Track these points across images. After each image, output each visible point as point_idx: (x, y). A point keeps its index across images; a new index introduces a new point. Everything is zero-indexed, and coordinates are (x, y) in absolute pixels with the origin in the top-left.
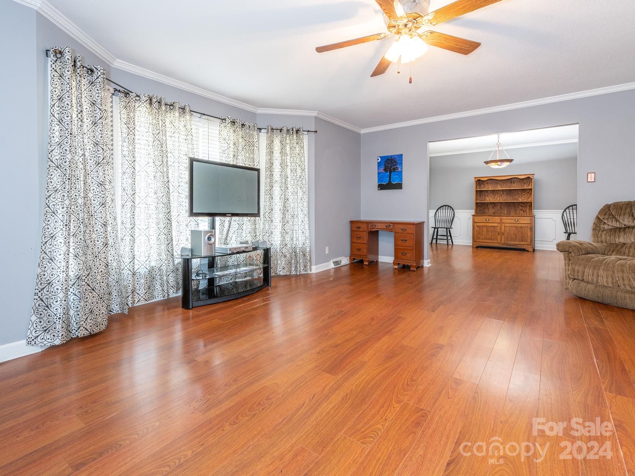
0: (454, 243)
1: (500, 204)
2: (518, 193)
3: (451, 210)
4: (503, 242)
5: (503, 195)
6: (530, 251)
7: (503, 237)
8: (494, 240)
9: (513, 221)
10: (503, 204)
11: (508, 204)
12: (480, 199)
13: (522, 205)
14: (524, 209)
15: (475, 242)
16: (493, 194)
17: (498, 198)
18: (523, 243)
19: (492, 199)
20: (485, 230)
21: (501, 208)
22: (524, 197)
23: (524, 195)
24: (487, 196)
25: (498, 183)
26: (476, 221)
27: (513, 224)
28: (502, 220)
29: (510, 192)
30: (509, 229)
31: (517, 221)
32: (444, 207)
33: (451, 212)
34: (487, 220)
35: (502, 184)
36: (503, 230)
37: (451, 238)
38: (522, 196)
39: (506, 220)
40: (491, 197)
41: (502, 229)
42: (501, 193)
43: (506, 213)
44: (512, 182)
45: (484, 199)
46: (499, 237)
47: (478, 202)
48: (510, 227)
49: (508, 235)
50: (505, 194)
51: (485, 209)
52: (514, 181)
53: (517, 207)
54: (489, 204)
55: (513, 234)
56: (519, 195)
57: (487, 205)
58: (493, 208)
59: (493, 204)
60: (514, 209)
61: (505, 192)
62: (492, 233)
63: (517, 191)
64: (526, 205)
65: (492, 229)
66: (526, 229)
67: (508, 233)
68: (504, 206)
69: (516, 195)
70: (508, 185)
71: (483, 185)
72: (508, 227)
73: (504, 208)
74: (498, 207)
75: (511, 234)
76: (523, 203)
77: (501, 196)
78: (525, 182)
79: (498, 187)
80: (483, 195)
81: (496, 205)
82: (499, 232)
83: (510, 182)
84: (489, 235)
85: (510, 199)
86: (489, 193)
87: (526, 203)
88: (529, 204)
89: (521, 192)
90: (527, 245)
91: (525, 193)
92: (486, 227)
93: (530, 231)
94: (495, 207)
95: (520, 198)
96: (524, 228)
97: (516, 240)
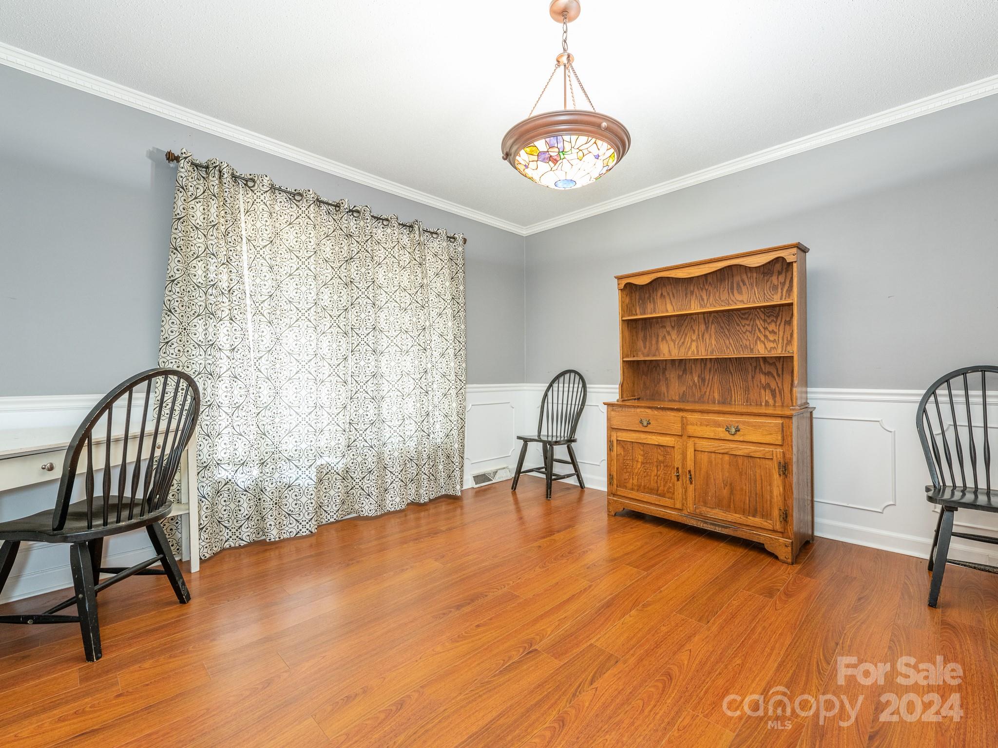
1: (699, 365)
3: (580, 387)
4: (690, 507)
5: (707, 336)
6: (781, 557)
7: (691, 489)
8: (664, 495)
9: (721, 432)
10: (709, 365)
11: (723, 365)
12: (646, 351)
13: (766, 368)
14: (773, 385)
15: (614, 495)
16: (679, 332)
17: (694, 344)
18: (759, 521)
19: (677, 350)
20: (641, 459)
21: (703, 380)
22: (772, 338)
23: (773, 332)
24: (664, 338)
25: (692, 293)
27: (721, 443)
28: (686, 424)
30: (710, 462)
31: (733, 430)
34: (645, 423)
35: (705, 298)
36: (690, 465)
38: (766, 336)
39: (699, 424)
40: (674, 341)
41: (688, 457)
42: (703, 327)
44: (732, 288)
45: (654, 348)
46: (680, 487)
48: (713, 455)
49: (707, 485)
50: (713, 330)
51: (658, 383)
52: (741, 284)
53: (753, 378)
54: (669, 365)
55: (723, 481)
56: (757, 331)
57: (663, 368)
58: (679, 377)
59: (678, 366)
60: (742, 384)
61: (712, 323)
62: (657, 471)
63: (751, 319)
64: (780, 372)
65: (659, 456)
66: (767, 466)
67: (708, 477)
68: (710, 372)
69: (748, 333)
70: (720, 299)
71: (650, 302)
72: (706, 453)
73: (711, 380)
74: (694, 375)
75: (715, 480)
76: (768, 362)
77: (700, 336)
78: (776, 283)
79: (692, 307)
80: (653, 335)
81: (687, 368)
82: (678, 469)
83: (726, 289)
84: (650, 476)
85: (727, 348)
86: (669, 329)
87: (781, 364)
88: (785, 365)
89: (764, 321)
90: (770, 530)
91: (776, 326)
92: (642, 448)
93: (780, 475)
94: (686, 375)
95: (758, 342)
96: (758, 460)
97: (732, 504)
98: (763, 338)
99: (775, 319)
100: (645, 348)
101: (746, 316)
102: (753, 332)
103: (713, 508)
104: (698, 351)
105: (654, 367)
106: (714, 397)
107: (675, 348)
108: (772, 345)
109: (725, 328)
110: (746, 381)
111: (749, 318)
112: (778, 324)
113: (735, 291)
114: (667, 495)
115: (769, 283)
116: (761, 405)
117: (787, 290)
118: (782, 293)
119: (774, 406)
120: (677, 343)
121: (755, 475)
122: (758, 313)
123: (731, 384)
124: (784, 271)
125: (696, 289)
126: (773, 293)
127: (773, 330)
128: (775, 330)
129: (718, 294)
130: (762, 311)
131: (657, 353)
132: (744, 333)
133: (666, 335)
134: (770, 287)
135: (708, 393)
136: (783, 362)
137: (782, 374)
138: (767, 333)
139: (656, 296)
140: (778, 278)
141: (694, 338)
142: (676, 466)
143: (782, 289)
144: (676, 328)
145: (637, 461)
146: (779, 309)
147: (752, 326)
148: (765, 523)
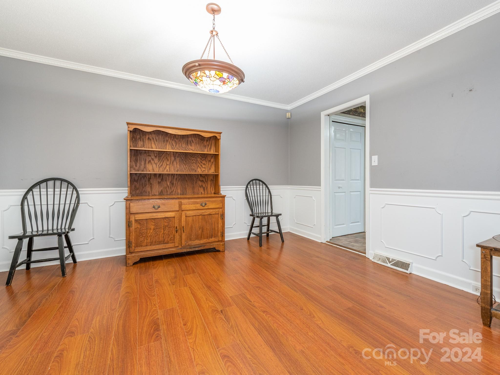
0: (78, 260)
1: (170, 177)
3: (70, 190)
4: (183, 243)
5: (175, 163)
6: (219, 249)
7: (184, 235)
9: (199, 206)
10: (175, 177)
11: (183, 178)
12: (137, 168)
13: (201, 179)
14: (204, 186)
15: (132, 253)
16: (159, 160)
17: (168, 167)
18: (213, 239)
19: (158, 169)
20: (152, 227)
21: (173, 184)
22: (204, 166)
23: (204, 164)
24: (150, 162)
25: (167, 141)
26: (133, 210)
27: (198, 211)
28: (181, 204)
29: (185, 157)
30: (193, 220)
31: (204, 205)
32: (51, 183)
33: (70, 192)
34: (157, 208)
36: (183, 223)
37: (71, 250)
38: (201, 166)
39: (188, 204)
40: (156, 164)
41: (182, 220)
42: (173, 158)
43: (179, 191)
44: (188, 143)
45: (142, 167)
46: (177, 236)
47: (133, 172)
48: (194, 217)
49: (192, 231)
50: (178, 160)
51: (145, 186)
52: (192, 142)
53: (196, 183)
54: (152, 177)
55: (199, 227)
56: (198, 163)
57: (149, 178)
58: (158, 183)
59: (158, 177)
60: (191, 185)
61: (178, 157)
62: (164, 231)
63: (196, 158)
64: (207, 180)
65: (165, 223)
66: (216, 217)
67: (192, 227)
68: (176, 180)
69: (194, 163)
70: (182, 146)
71: (141, 141)
72: (191, 217)
73: (176, 184)
74: (167, 182)
75: (195, 228)
76: (202, 176)
77: (171, 163)
78: (206, 145)
79: (167, 148)
80: (142, 159)
81: (164, 178)
82: (176, 227)
83: (185, 142)
84: (159, 235)
85: (185, 169)
86: (153, 157)
87: (207, 177)
88: (208, 178)
89: (201, 159)
90: (217, 241)
91: (205, 162)
92: (154, 221)
93: (221, 219)
94: (163, 181)
95: (198, 168)
96: (213, 215)
97: (203, 236)
98: (200, 166)
99: (205, 159)
100: (136, 166)
101: (194, 156)
102: (196, 163)
103: (194, 241)
104: (170, 170)
105: (143, 177)
106: (178, 192)
107: (156, 167)
108: (204, 169)
109: (184, 160)
110: (193, 184)
111: (195, 157)
112: (206, 161)
113: (189, 145)
114: (170, 242)
115: (203, 144)
116: (199, 194)
117: (210, 148)
118: (208, 149)
119: (204, 194)
120: (158, 165)
121: (212, 221)
122: (199, 156)
123: (186, 186)
124: (209, 140)
125: (169, 140)
126: (204, 148)
127: (204, 163)
128: (205, 164)
129: (180, 145)
130: (200, 155)
131: (145, 169)
132: (192, 163)
133: (151, 160)
134: (203, 146)
135: (175, 190)
136: (208, 176)
137: (207, 181)
138: (202, 164)
139: (145, 138)
140: (206, 142)
141: (168, 163)
142: (176, 226)
143: (208, 147)
144: (157, 157)
145: (150, 229)
146: (207, 155)
147: (196, 161)
148: (216, 239)
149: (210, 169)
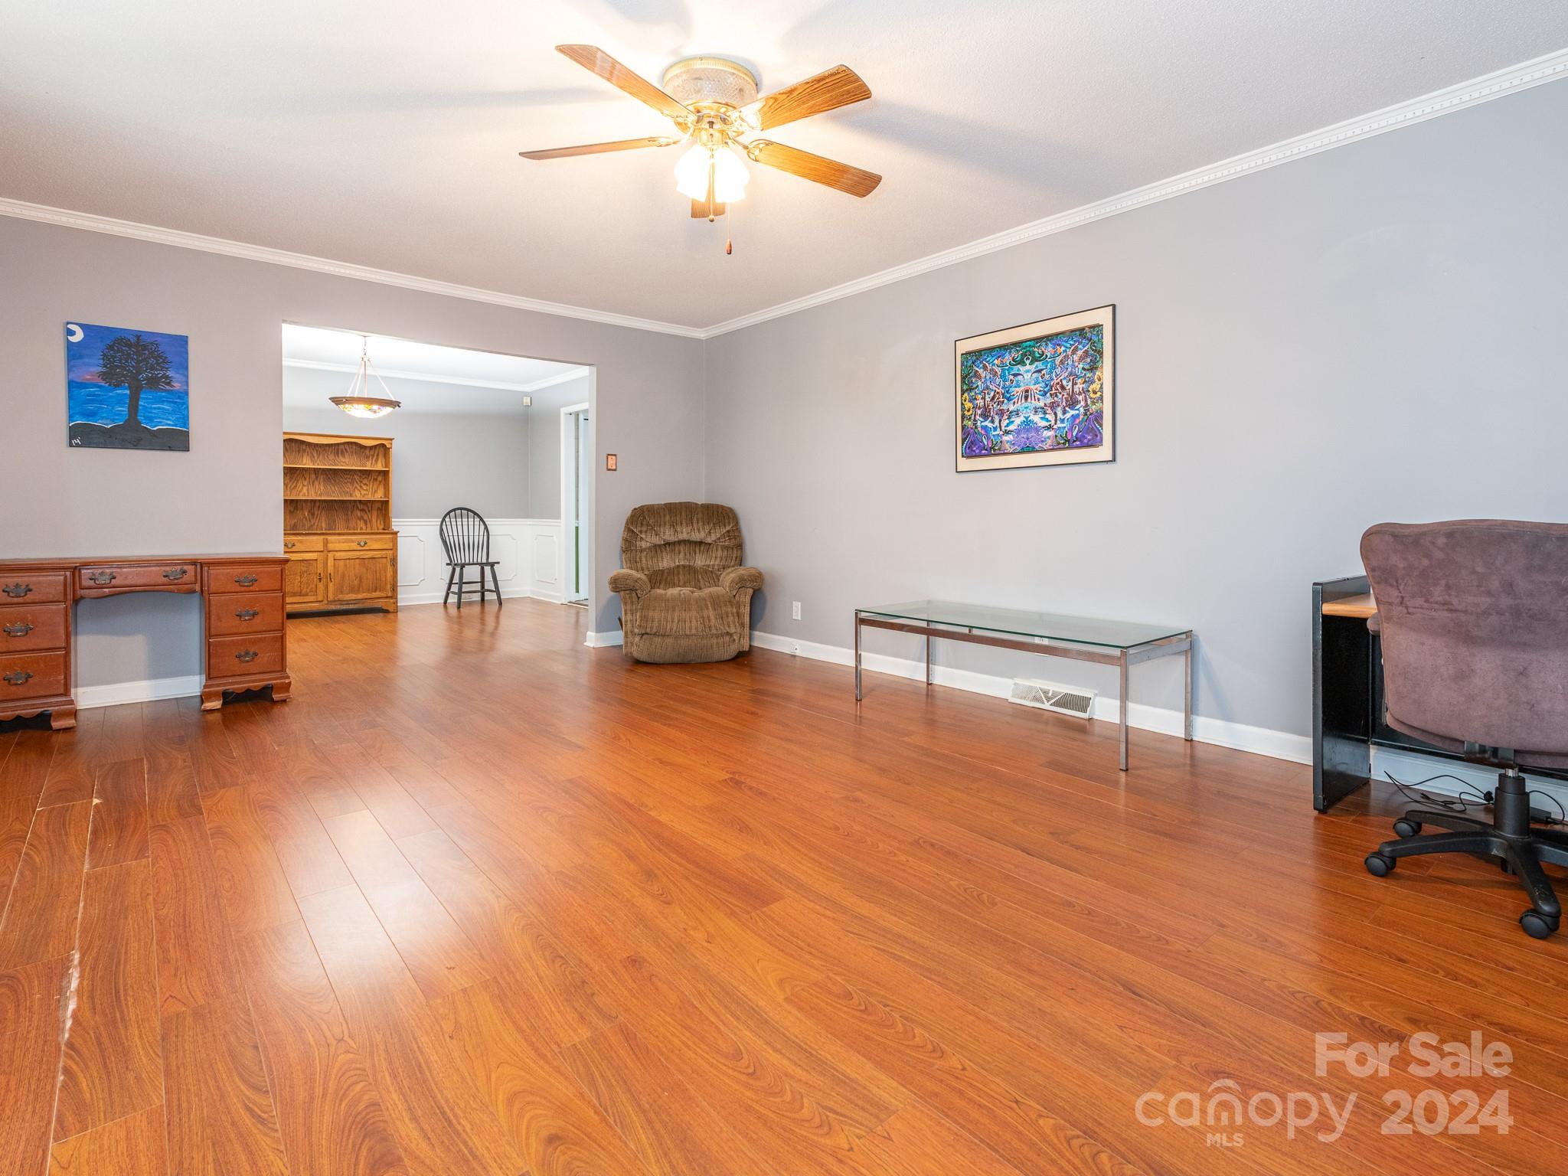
1: (309, 504)
2: (353, 480)
4: (331, 598)
5: (316, 483)
6: (388, 611)
7: (331, 585)
8: (306, 595)
9: (354, 546)
10: (317, 504)
11: (329, 506)
12: (294, 492)
13: (360, 507)
14: (366, 517)
18: (378, 594)
21: (313, 514)
23: (365, 484)
25: (304, 451)
27: (354, 553)
28: (327, 543)
29: (333, 475)
30: (346, 566)
31: (362, 544)
34: (290, 546)
35: (315, 455)
36: (330, 569)
38: (361, 487)
39: (337, 543)
41: (329, 565)
42: (313, 476)
43: (324, 525)
44: (338, 453)
46: (321, 586)
48: (348, 561)
49: (343, 580)
50: (322, 480)
53: (352, 512)
55: (355, 576)
56: (355, 484)
60: (344, 517)
64: (370, 509)
65: (302, 567)
66: (384, 562)
67: (344, 574)
69: (348, 484)
72: (343, 560)
75: (349, 576)
78: (368, 457)
79: (305, 461)
82: (320, 574)
84: (294, 584)
85: (333, 492)
87: (370, 504)
88: (373, 506)
89: (360, 477)
90: (385, 597)
93: (391, 565)
95: (356, 490)
96: (378, 559)
97: (360, 588)
98: (359, 488)
99: (367, 478)
103: (348, 594)
108: (365, 492)
110: (347, 515)
111: (350, 476)
112: (369, 481)
115: (363, 456)
116: (357, 528)
118: (371, 462)
119: (366, 528)
121: (376, 569)
122: (356, 474)
123: (335, 517)
124: (375, 448)
126: (366, 460)
128: (368, 485)
130: (358, 472)
132: (346, 484)
136: (372, 503)
137: (372, 511)
138: (362, 485)
140: (369, 453)
141: (306, 484)
142: (318, 572)
143: (372, 459)
146: (370, 472)
148: (383, 593)
149: (376, 491)
